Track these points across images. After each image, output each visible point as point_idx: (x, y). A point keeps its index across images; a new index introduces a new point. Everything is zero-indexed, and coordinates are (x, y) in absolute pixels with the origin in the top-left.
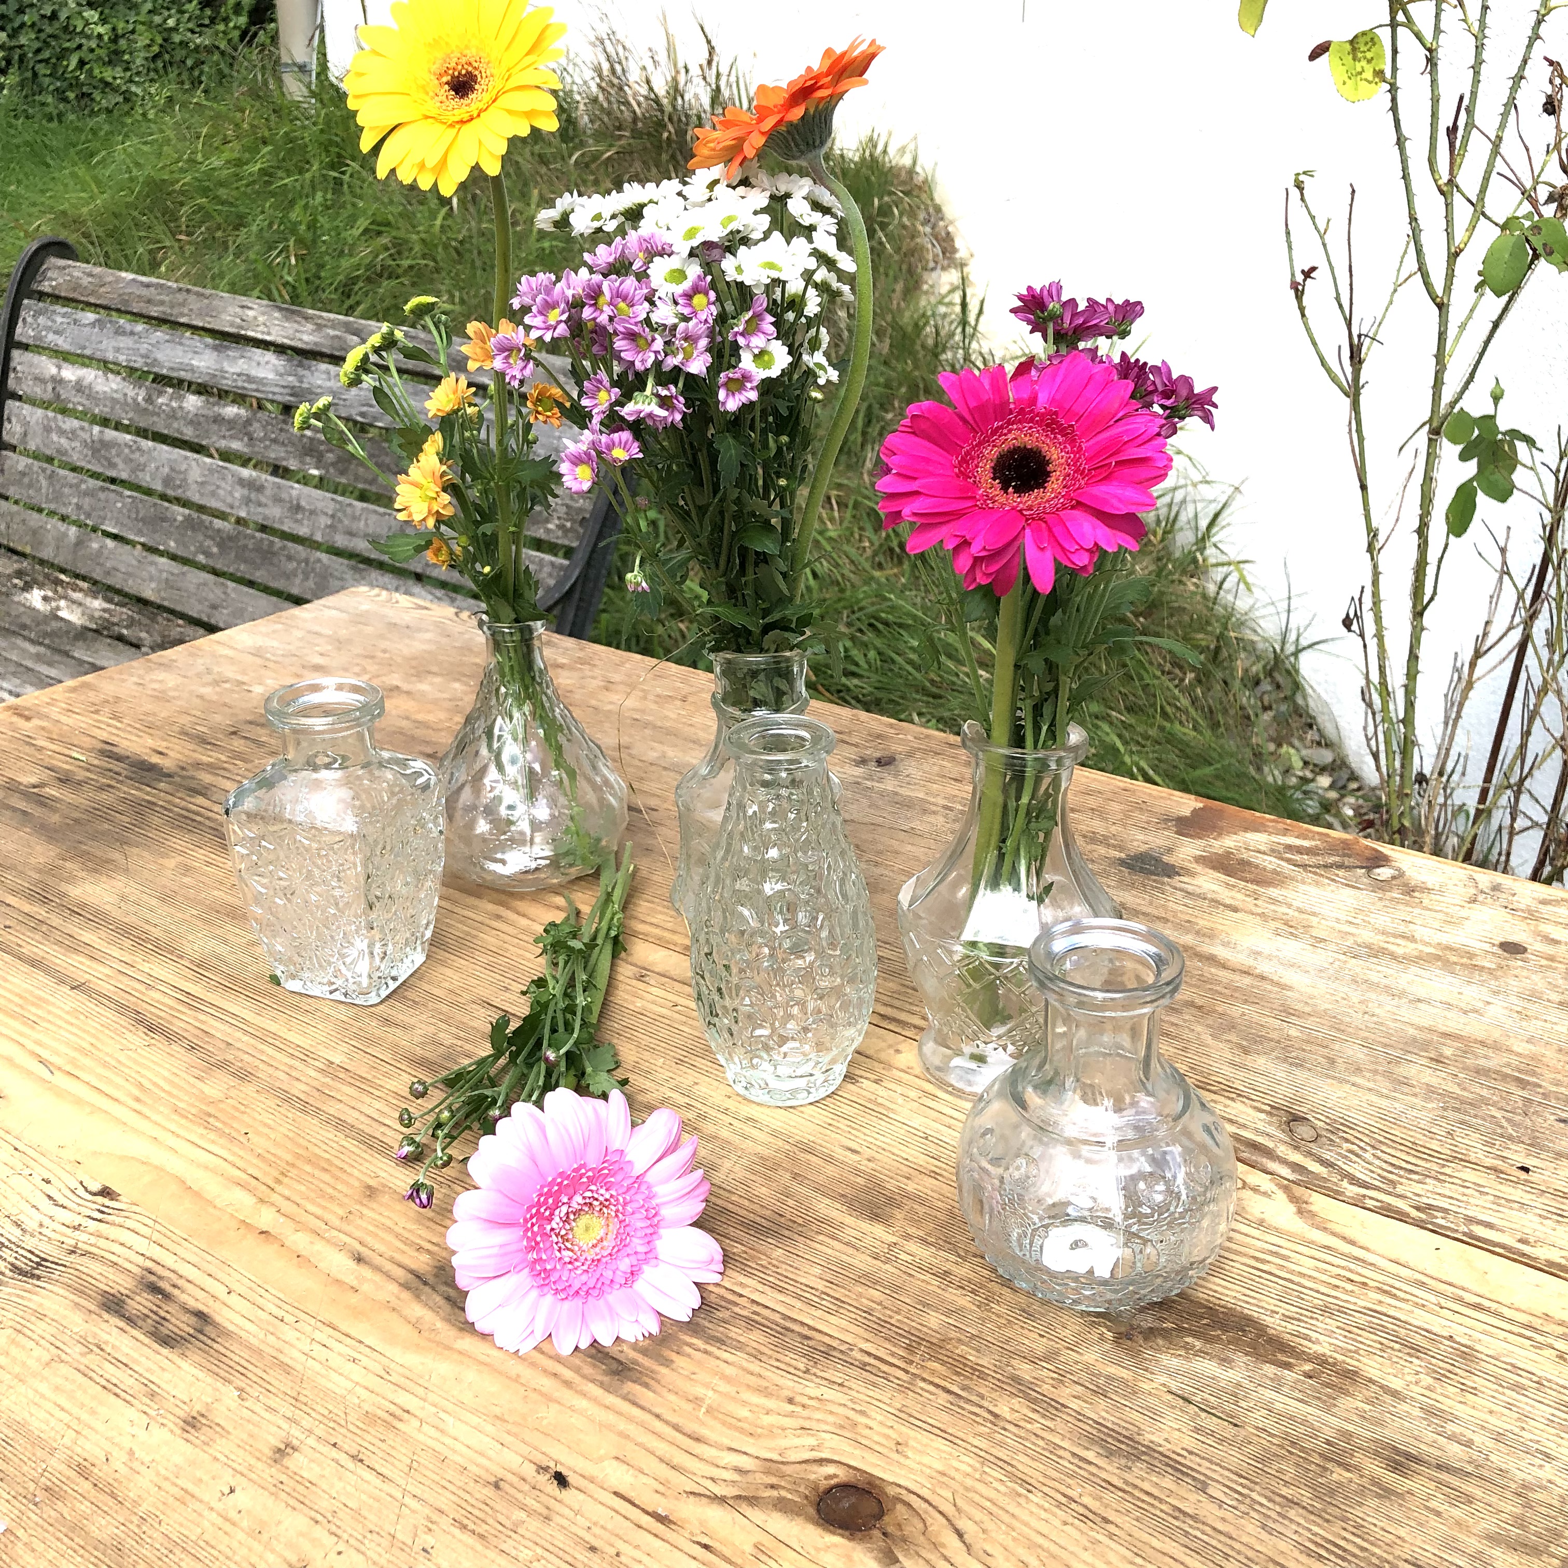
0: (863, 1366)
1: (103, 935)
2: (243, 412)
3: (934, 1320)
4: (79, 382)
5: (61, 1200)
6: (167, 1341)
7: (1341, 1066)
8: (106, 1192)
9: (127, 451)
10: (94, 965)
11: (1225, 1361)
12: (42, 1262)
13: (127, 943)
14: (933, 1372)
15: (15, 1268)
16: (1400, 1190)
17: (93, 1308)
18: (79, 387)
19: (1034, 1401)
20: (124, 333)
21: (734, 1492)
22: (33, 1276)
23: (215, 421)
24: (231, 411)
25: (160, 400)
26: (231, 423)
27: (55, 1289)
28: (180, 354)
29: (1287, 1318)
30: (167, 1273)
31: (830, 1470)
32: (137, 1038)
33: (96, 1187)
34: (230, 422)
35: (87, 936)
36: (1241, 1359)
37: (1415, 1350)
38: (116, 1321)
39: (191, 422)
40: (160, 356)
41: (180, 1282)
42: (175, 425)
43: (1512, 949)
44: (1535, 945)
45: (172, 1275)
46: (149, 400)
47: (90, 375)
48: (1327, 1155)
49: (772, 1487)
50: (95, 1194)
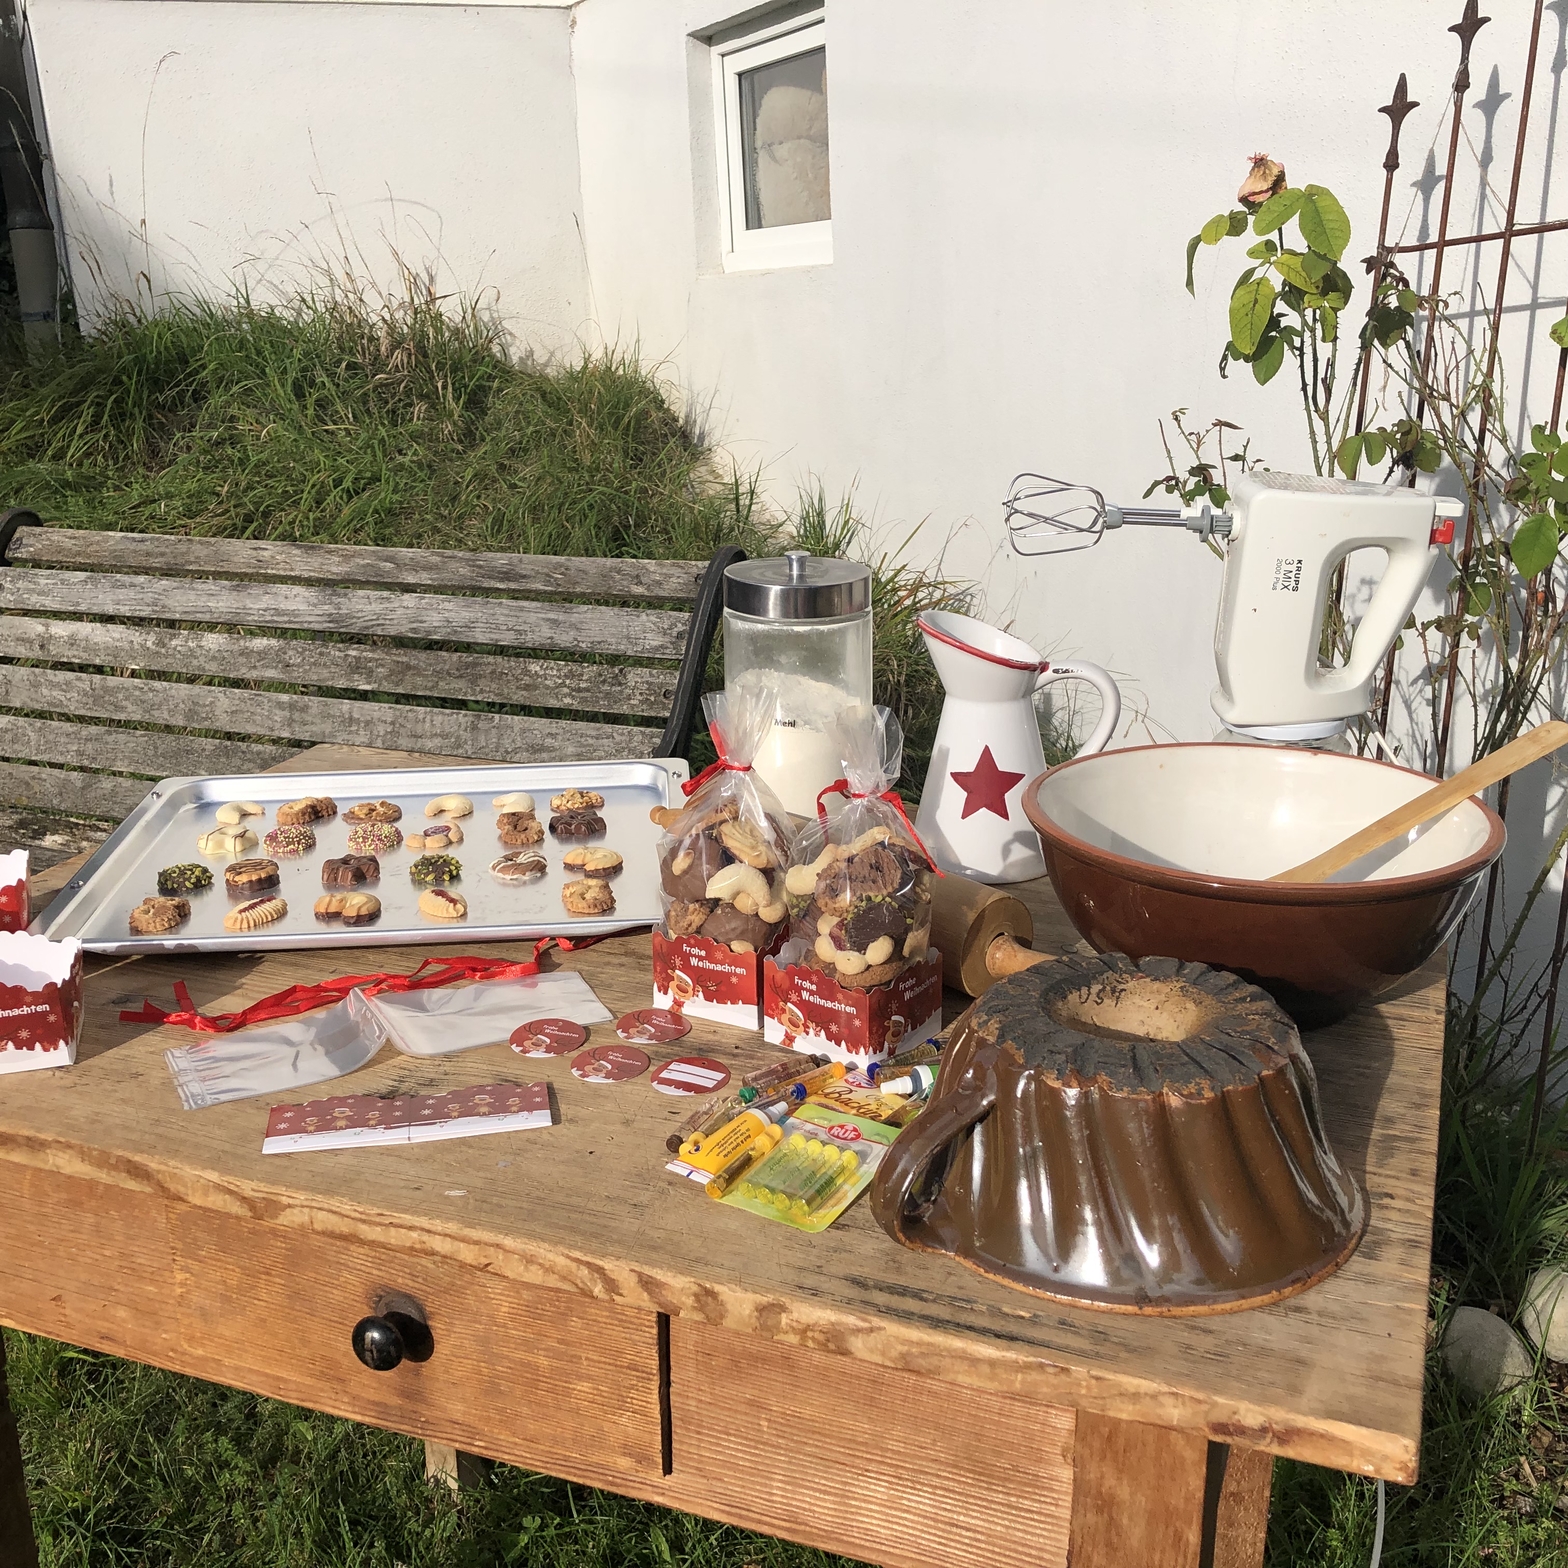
2: (273, 642)
4: (71, 637)
9: (137, 693)
18: (72, 641)
20: (123, 586)
23: (241, 655)
24: (260, 643)
25: (174, 643)
26: (262, 654)
28: (193, 598)
34: (259, 653)
39: (214, 658)
40: (170, 603)
42: (195, 662)
46: (160, 643)
47: (85, 629)
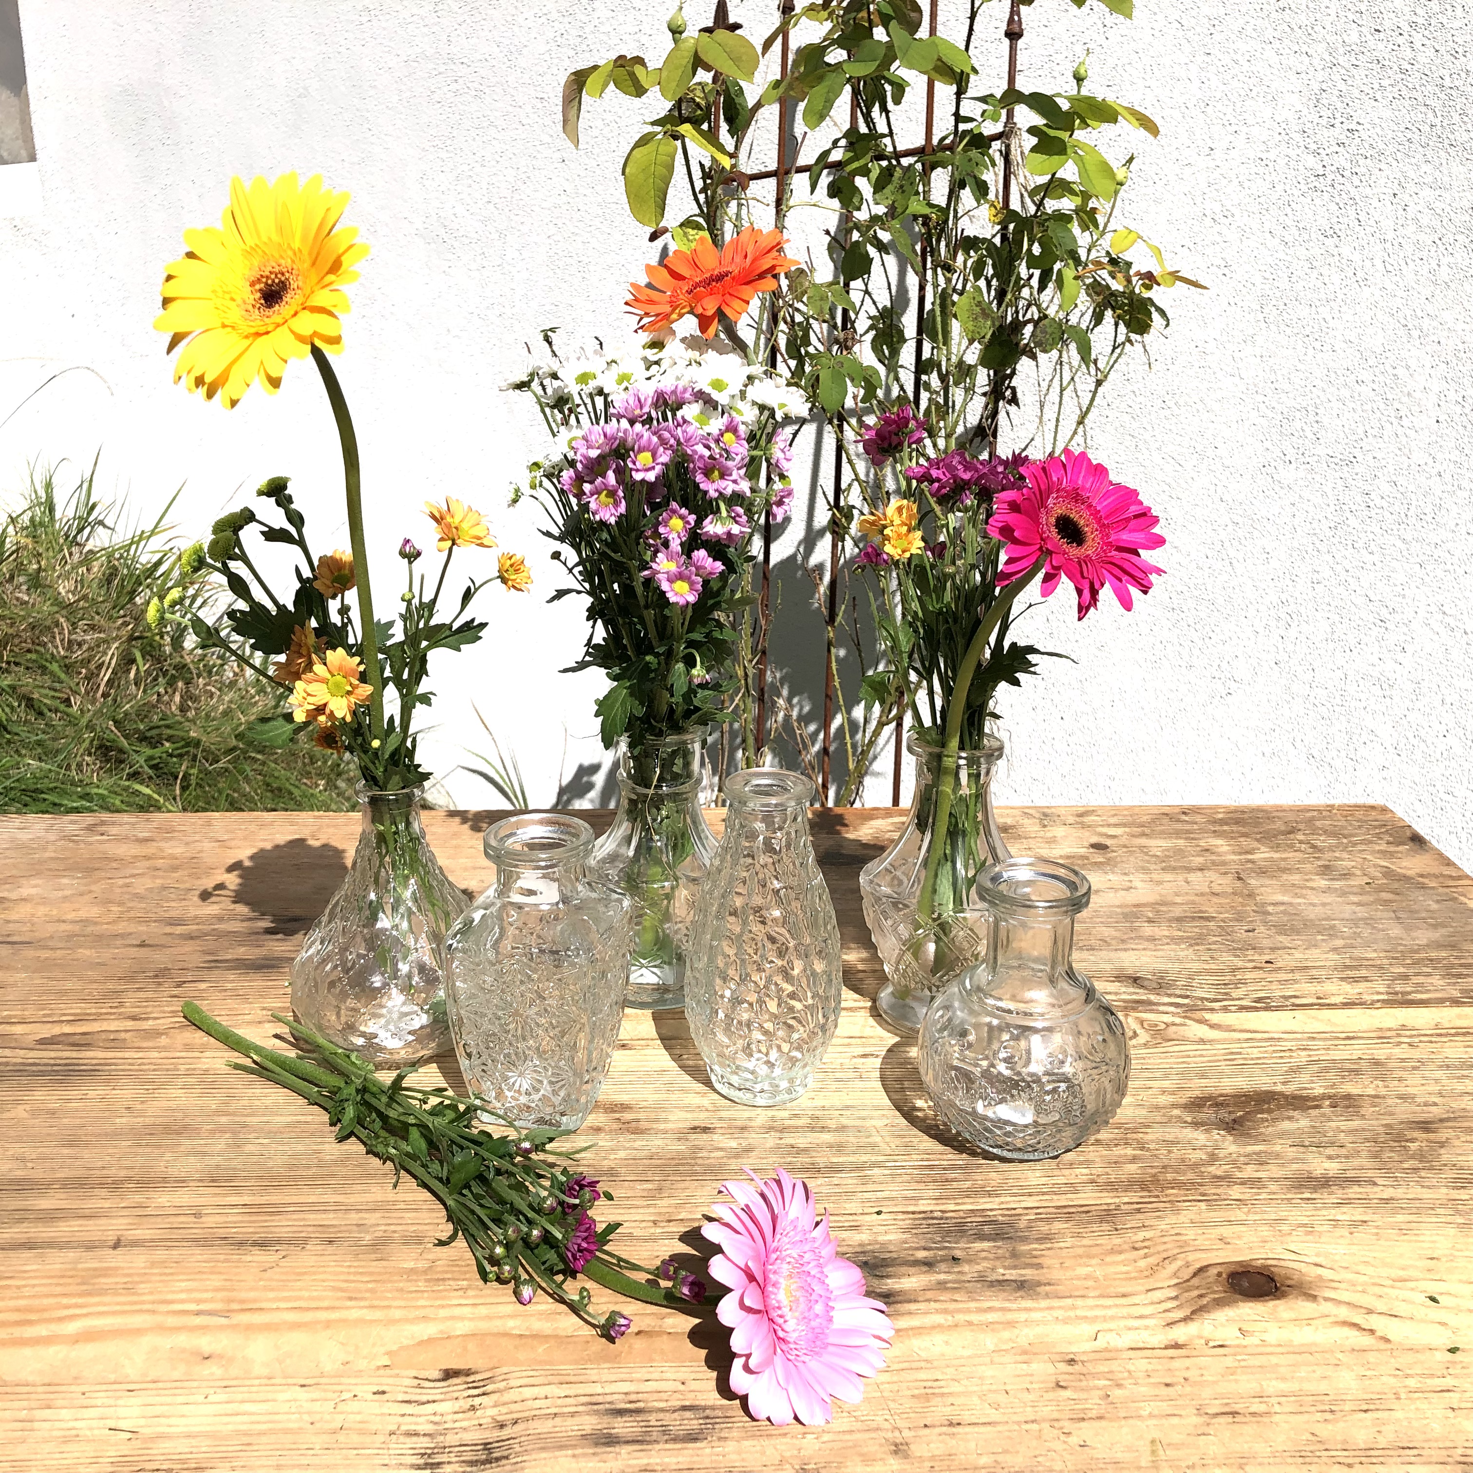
0: (1138, 1211)
1: (58, 1196)
3: (1132, 1168)
5: (424, 1398)
6: (692, 1438)
7: (1113, 942)
8: (449, 1374)
10: (103, 1221)
11: (1290, 1118)
12: (487, 1446)
13: (103, 1193)
14: (1176, 1195)
15: (472, 1463)
16: (1234, 995)
17: (591, 1451)
19: (1242, 1184)
21: (1187, 1312)
22: (498, 1459)
27: (534, 1456)
29: (1284, 1083)
30: (609, 1398)
31: (1214, 1271)
32: (258, 1256)
33: (437, 1375)
35: (44, 1204)
36: (1296, 1114)
37: (1357, 1072)
38: (625, 1450)
41: (633, 1397)
43: (1096, 846)
44: (1108, 842)
45: (616, 1397)
48: (1178, 992)
49: (1201, 1296)
50: (443, 1380)
